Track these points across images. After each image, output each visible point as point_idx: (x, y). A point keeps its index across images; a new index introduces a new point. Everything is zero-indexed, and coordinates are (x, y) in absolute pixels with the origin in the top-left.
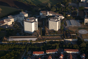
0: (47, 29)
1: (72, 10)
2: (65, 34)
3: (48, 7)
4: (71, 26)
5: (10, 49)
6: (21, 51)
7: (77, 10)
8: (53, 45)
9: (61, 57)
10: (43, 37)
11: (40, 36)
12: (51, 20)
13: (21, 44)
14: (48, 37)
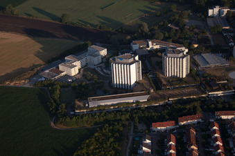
0: (161, 75)
1: (196, 34)
2: (204, 82)
3: (142, 31)
4: (208, 66)
5: (96, 123)
6: (124, 125)
7: (208, 34)
8: (188, 107)
9: (215, 128)
10: (160, 92)
11: (152, 91)
12: (169, 55)
13: (117, 111)
14: (170, 92)
